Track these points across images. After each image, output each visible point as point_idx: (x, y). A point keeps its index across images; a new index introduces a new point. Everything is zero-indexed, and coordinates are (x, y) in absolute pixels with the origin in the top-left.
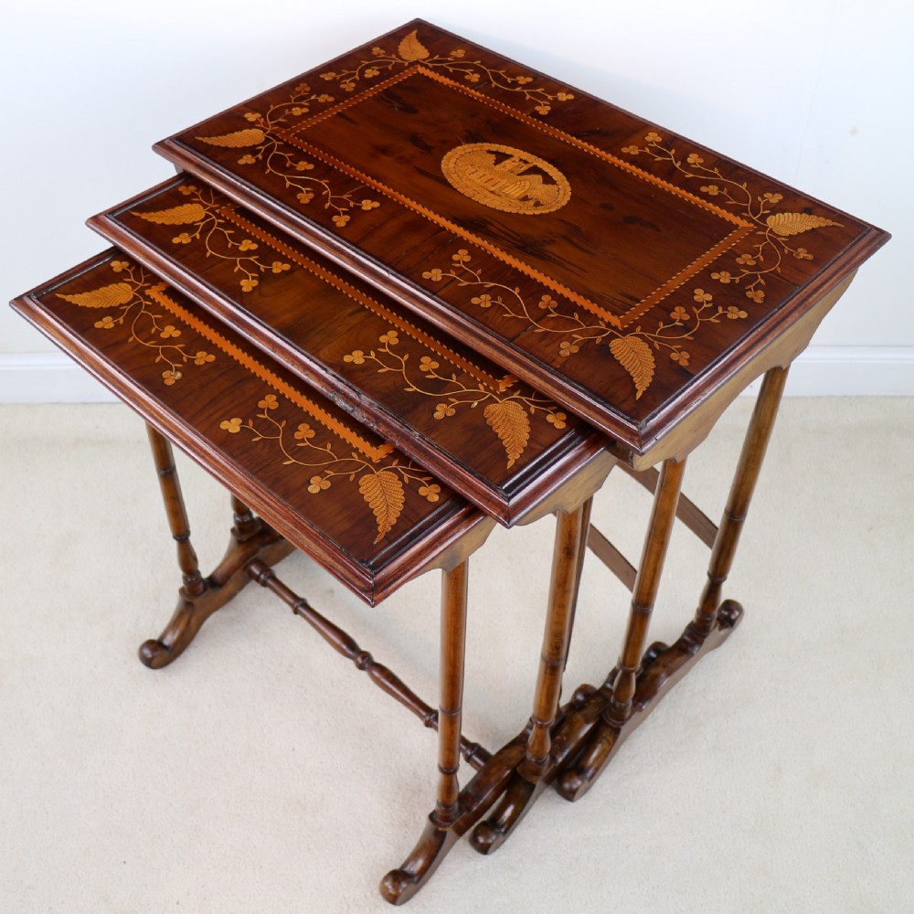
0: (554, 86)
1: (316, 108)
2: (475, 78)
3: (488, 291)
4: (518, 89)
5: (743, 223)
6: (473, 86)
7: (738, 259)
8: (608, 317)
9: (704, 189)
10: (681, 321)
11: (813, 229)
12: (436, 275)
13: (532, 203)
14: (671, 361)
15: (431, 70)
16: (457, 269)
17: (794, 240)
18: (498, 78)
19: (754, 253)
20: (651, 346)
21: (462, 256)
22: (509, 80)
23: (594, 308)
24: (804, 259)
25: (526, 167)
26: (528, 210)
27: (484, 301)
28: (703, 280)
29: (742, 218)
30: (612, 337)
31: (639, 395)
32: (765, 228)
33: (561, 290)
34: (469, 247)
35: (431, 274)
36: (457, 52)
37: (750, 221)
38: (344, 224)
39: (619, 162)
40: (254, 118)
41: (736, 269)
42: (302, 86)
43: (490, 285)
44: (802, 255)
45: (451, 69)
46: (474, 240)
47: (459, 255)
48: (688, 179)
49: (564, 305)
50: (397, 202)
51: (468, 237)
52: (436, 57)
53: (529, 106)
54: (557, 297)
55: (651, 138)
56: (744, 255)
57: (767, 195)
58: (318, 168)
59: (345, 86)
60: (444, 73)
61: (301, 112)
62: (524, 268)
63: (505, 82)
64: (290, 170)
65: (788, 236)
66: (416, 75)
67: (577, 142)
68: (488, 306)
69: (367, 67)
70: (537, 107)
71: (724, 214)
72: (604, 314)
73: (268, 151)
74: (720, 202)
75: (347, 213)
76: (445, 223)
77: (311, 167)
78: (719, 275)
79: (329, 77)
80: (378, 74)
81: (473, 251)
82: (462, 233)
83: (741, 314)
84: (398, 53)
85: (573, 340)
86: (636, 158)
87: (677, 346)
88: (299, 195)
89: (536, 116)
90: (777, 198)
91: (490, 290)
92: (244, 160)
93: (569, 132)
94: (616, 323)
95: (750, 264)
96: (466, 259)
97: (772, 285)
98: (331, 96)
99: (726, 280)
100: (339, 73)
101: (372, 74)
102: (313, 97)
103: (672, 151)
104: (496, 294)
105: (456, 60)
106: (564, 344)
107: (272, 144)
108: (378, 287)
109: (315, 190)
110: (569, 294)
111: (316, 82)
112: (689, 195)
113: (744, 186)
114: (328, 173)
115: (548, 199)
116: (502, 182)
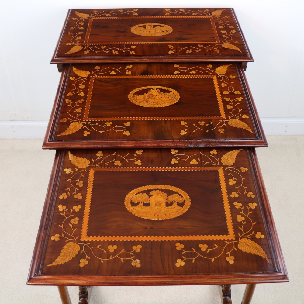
9: (193, 14)
11: (222, 12)
12: (172, 52)
13: (166, 31)
16: (174, 49)
18: (114, 13)
20: (229, 43)
25: (152, 26)
29: (208, 16)
30: (221, 45)
31: (241, 52)
33: (199, 43)
34: (169, 44)
35: (170, 52)
36: (95, 12)
37: (210, 16)
38: (135, 53)
39: (169, 17)
40: (70, 44)
41: (221, 25)
42: (69, 33)
43: (185, 48)
44: (227, 17)
45: (100, 15)
46: (167, 43)
47: (170, 46)
48: (187, 14)
49: (204, 45)
50: (138, 44)
51: (165, 43)
52: (92, 14)
53: (132, 15)
54: (200, 44)
55: (167, 10)
56: (219, 22)
57: (205, 10)
58: (108, 46)
59: (80, 29)
60: (100, 17)
61: (80, 38)
62: (186, 43)
63: (118, 13)
64: (101, 49)
65: (220, 15)
66: (93, 19)
67: (154, 17)
68: (191, 52)
69: (78, 23)
70: (134, 14)
71: (203, 17)
72: (213, 43)
73: (89, 49)
74: (200, 15)
75: (131, 51)
76: (156, 43)
77: (105, 47)
78: (220, 27)
79: (72, 29)
80: (84, 23)
81: (171, 44)
82: (163, 43)
83: (234, 31)
84: (80, 17)
85: (216, 49)
86: (171, 15)
87: (233, 41)
88: (113, 53)
89: (137, 16)
90: (208, 10)
91: (187, 49)
92: (86, 53)
93: (149, 16)
94: (218, 43)
95: (222, 23)
96: (172, 46)
97: (231, 24)
98: (81, 32)
99: (223, 27)
100: (73, 27)
101: (82, 24)
102: (77, 34)
103: (176, 11)
104: (189, 49)
105: (98, 13)
106: (215, 51)
107: (86, 47)
108: (160, 61)
109: (115, 50)
110: (202, 43)
111: (71, 31)
112: (192, 16)
113: (198, 11)
114: (112, 46)
115: (167, 29)
116: (153, 31)
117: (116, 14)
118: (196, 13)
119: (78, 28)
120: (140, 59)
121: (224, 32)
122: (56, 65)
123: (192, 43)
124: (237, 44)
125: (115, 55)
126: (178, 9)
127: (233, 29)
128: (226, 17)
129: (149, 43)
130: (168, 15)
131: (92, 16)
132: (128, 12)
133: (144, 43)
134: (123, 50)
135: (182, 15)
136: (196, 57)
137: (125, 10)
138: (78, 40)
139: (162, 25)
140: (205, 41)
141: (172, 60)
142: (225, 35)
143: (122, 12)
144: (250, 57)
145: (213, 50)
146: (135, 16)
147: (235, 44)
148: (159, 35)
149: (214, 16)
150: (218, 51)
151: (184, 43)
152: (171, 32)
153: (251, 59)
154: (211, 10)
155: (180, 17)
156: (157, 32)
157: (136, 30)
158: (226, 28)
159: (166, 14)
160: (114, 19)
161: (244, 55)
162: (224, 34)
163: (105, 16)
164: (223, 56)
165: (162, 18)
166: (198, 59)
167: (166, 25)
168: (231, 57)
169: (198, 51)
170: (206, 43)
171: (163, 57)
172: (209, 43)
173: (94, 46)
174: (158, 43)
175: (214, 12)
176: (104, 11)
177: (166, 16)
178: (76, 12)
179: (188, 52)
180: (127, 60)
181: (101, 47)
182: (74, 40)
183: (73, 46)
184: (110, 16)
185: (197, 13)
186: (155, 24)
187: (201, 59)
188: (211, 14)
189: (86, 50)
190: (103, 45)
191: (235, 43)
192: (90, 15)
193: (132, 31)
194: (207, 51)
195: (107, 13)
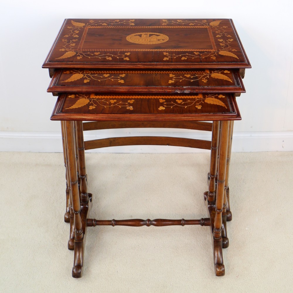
4: (120, 23)
6: (108, 26)
9: (190, 25)
10: (224, 45)
11: (220, 23)
12: (167, 59)
13: (162, 40)
16: (169, 56)
17: (220, 26)
18: (110, 22)
28: (216, 38)
30: (218, 53)
31: (238, 58)
33: (196, 50)
34: (164, 51)
35: (165, 59)
36: (91, 21)
37: (208, 26)
38: (129, 59)
39: (166, 27)
40: (63, 50)
41: (218, 34)
42: (63, 40)
43: (180, 55)
44: (225, 27)
45: (96, 25)
46: (163, 50)
47: (165, 54)
48: (184, 24)
49: (201, 52)
50: (133, 51)
51: (161, 50)
52: (88, 24)
53: (128, 25)
54: (197, 52)
55: (164, 21)
56: (216, 31)
57: (203, 21)
58: (101, 52)
59: (75, 36)
60: (96, 26)
61: (74, 45)
62: (182, 50)
63: (114, 23)
64: (95, 55)
65: (218, 26)
66: (89, 28)
67: (151, 27)
68: (187, 59)
69: (73, 31)
70: (130, 24)
71: (201, 27)
72: (210, 50)
73: (82, 54)
74: (197, 25)
75: (125, 57)
76: (151, 50)
77: (99, 53)
78: (218, 36)
79: (67, 36)
80: (79, 31)
81: (166, 52)
82: (158, 50)
83: (232, 40)
84: (76, 26)
85: (212, 56)
86: (168, 25)
87: (231, 49)
88: (107, 59)
89: (133, 26)
90: (206, 21)
91: (182, 56)
92: (79, 58)
93: (146, 26)
94: (214, 50)
95: (219, 32)
96: (167, 54)
97: (229, 34)
98: (75, 39)
99: (220, 36)
100: (68, 35)
101: (77, 32)
102: (71, 41)
103: (173, 21)
104: (185, 56)
105: (94, 22)
106: (212, 58)
107: (80, 53)
108: (154, 68)
109: (109, 56)
110: (198, 50)
111: (66, 38)
112: (189, 27)
113: (196, 21)
114: (106, 53)
115: (164, 38)
116: (149, 39)
117: (112, 24)
118: (193, 23)
119: (73, 36)
120: (134, 65)
121: (221, 40)
122: (48, 69)
123: (188, 50)
124: (235, 51)
125: (109, 61)
126: (176, 20)
127: (230, 38)
128: (223, 27)
129: (144, 50)
130: (165, 26)
131: (88, 25)
132: (124, 22)
133: (139, 50)
134: (117, 56)
135: (179, 25)
136: (192, 64)
137: (121, 20)
138: (72, 46)
139: (158, 34)
140: (202, 49)
141: (167, 66)
142: (223, 43)
143: (118, 22)
144: (247, 63)
145: (209, 57)
146: (132, 26)
147: (232, 52)
148: (154, 43)
149: (212, 26)
150: (214, 58)
151: (179, 50)
152: (167, 40)
153: (248, 65)
154: (209, 21)
155: (177, 27)
156: (153, 40)
157: (131, 38)
158: (224, 37)
159: (163, 24)
160: (110, 28)
161: (241, 61)
162: (221, 42)
163: (101, 25)
164: (219, 63)
165: (158, 28)
166: (194, 66)
167: (162, 35)
168: (228, 64)
169: (194, 58)
170: (203, 50)
171: (158, 63)
172: (205, 50)
173: (87, 52)
174: (153, 50)
175: (212, 23)
176: (100, 21)
177: (163, 26)
178: (72, 21)
179: (183, 58)
180: (121, 66)
181: (95, 53)
182: (68, 47)
183: (66, 51)
184: (106, 26)
185: (195, 24)
186: (151, 33)
187: (197, 66)
188: (209, 24)
189: (79, 56)
190: (97, 52)
191: (232, 50)
192: (86, 24)
193: (127, 39)
194: (203, 58)
195: (103, 23)
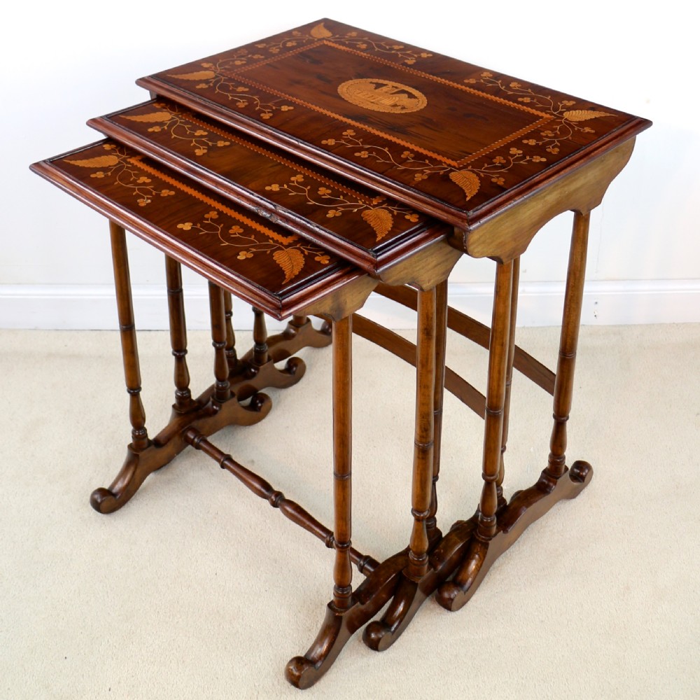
0: (417, 51)
1: (250, 61)
2: (364, 46)
3: (367, 150)
4: (393, 52)
5: (548, 116)
6: (363, 50)
7: (542, 133)
8: (449, 162)
9: (520, 99)
10: (500, 163)
11: (596, 118)
12: (331, 142)
13: (400, 108)
14: (491, 182)
15: (333, 42)
16: (345, 139)
17: (582, 124)
18: (379, 46)
19: (553, 130)
20: (478, 175)
21: (349, 133)
22: (387, 47)
23: (439, 158)
24: (588, 132)
25: (396, 90)
26: (398, 111)
27: (364, 154)
28: (517, 143)
29: (546, 113)
30: (451, 171)
31: (468, 199)
32: (563, 118)
33: (417, 149)
34: (355, 128)
35: (327, 141)
36: (352, 34)
37: (551, 115)
40: (208, 65)
42: (242, 51)
46: (359, 125)
47: (347, 132)
48: (509, 95)
49: (419, 156)
50: (306, 107)
51: (354, 123)
52: (337, 36)
55: (485, 75)
57: (565, 102)
58: (251, 90)
60: (342, 44)
61: (241, 63)
63: (385, 48)
64: (232, 91)
65: (578, 122)
69: (288, 41)
70: (406, 60)
72: (446, 160)
74: (534, 107)
78: (528, 141)
80: (295, 44)
82: (350, 122)
83: (542, 160)
84: (310, 34)
87: (496, 175)
90: (572, 103)
92: (200, 86)
94: (454, 164)
95: (550, 135)
96: (352, 134)
99: (533, 144)
100: (268, 44)
101: (291, 45)
102: (249, 56)
111: (252, 49)
112: (510, 103)
114: (258, 93)
116: (380, 98)
117: (377, 49)
118: (532, 99)
121: (516, 152)
123: (404, 143)
126: (507, 80)
127: (545, 156)
128: (585, 128)
132: (404, 54)
133: (319, 109)
138: (232, 65)
142: (505, 159)
146: (404, 63)
150: (421, 178)
158: (536, 148)
159: (469, 80)
163: (354, 46)
169: (382, 161)
172: (430, 154)
175: (577, 111)
177: (460, 83)
178: (323, 23)
179: (360, 153)
181: (240, 87)
182: (225, 63)
183: (206, 69)
188: (562, 112)
190: (248, 87)
191: (495, 179)
